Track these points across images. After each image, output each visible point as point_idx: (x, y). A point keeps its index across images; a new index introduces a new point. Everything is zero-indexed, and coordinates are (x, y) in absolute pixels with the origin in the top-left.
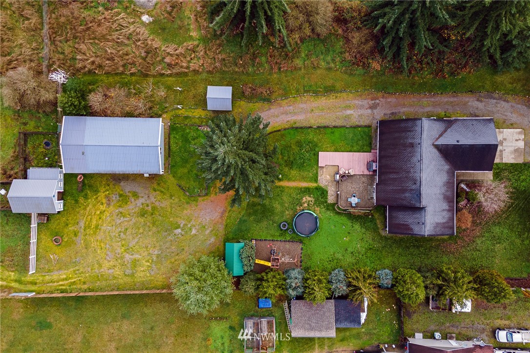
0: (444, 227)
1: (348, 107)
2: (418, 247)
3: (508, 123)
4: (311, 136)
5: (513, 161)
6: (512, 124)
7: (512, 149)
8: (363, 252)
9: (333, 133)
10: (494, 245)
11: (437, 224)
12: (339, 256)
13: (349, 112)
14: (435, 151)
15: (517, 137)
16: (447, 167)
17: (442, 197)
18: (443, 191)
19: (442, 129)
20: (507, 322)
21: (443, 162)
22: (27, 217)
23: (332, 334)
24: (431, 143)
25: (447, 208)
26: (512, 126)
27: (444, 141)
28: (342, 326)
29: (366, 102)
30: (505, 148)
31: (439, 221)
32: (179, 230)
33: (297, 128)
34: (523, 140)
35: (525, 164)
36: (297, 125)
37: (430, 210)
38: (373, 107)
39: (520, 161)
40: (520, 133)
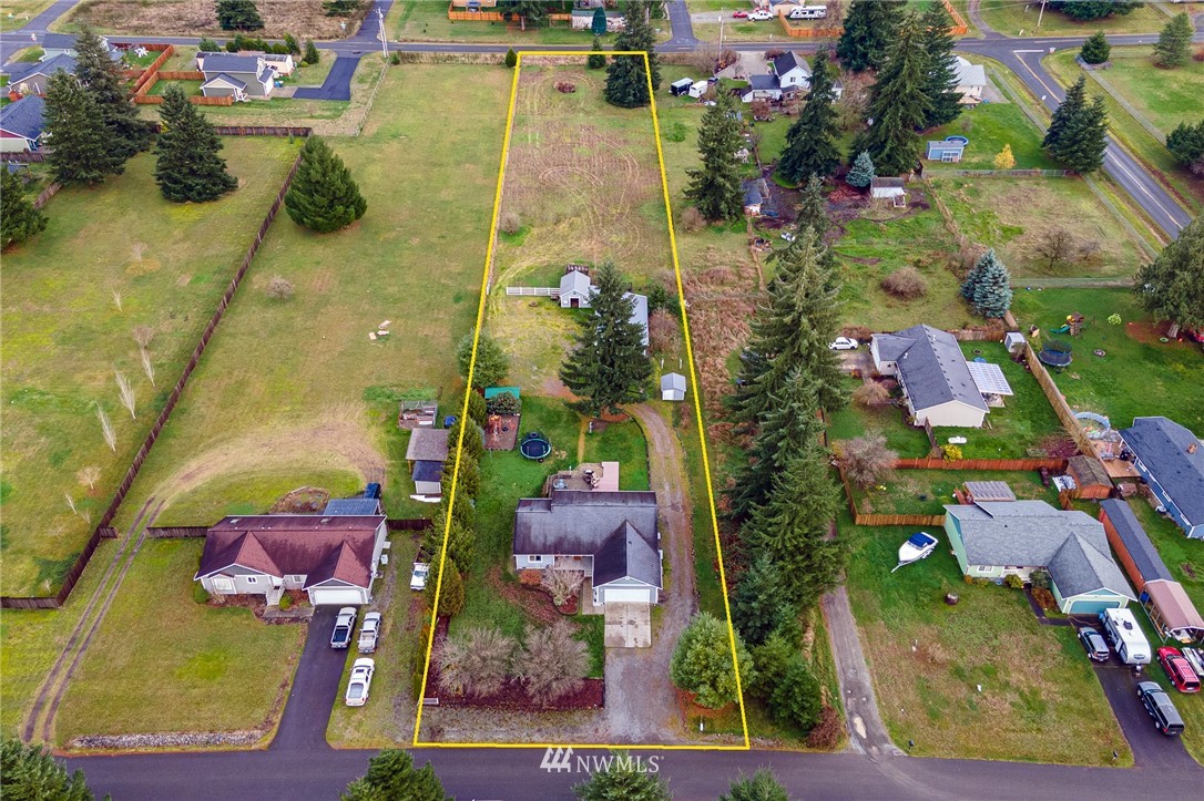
0: (524, 538)
1: (673, 486)
2: (498, 545)
3: (660, 631)
4: (637, 458)
5: (606, 635)
6: (657, 635)
7: (624, 635)
8: (497, 498)
9: (642, 473)
10: (494, 617)
11: (530, 528)
12: (495, 478)
13: (667, 488)
14: (619, 524)
15: (640, 640)
16: (599, 542)
17: (562, 534)
18: (569, 537)
19: (645, 535)
20: (388, 631)
21: (605, 536)
22: (557, 284)
23: (410, 456)
24: (629, 519)
25: (548, 543)
26: (655, 634)
27: (631, 535)
28: (416, 466)
29: (679, 499)
30: (625, 627)
31: (532, 530)
32: (536, 368)
33: (646, 446)
34: (636, 647)
35: (603, 648)
36: (650, 448)
37: (547, 517)
38: (674, 506)
39: (607, 644)
40: (645, 643)
